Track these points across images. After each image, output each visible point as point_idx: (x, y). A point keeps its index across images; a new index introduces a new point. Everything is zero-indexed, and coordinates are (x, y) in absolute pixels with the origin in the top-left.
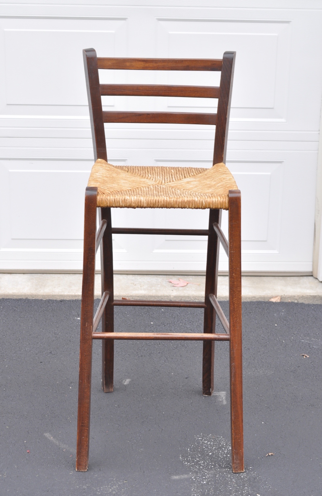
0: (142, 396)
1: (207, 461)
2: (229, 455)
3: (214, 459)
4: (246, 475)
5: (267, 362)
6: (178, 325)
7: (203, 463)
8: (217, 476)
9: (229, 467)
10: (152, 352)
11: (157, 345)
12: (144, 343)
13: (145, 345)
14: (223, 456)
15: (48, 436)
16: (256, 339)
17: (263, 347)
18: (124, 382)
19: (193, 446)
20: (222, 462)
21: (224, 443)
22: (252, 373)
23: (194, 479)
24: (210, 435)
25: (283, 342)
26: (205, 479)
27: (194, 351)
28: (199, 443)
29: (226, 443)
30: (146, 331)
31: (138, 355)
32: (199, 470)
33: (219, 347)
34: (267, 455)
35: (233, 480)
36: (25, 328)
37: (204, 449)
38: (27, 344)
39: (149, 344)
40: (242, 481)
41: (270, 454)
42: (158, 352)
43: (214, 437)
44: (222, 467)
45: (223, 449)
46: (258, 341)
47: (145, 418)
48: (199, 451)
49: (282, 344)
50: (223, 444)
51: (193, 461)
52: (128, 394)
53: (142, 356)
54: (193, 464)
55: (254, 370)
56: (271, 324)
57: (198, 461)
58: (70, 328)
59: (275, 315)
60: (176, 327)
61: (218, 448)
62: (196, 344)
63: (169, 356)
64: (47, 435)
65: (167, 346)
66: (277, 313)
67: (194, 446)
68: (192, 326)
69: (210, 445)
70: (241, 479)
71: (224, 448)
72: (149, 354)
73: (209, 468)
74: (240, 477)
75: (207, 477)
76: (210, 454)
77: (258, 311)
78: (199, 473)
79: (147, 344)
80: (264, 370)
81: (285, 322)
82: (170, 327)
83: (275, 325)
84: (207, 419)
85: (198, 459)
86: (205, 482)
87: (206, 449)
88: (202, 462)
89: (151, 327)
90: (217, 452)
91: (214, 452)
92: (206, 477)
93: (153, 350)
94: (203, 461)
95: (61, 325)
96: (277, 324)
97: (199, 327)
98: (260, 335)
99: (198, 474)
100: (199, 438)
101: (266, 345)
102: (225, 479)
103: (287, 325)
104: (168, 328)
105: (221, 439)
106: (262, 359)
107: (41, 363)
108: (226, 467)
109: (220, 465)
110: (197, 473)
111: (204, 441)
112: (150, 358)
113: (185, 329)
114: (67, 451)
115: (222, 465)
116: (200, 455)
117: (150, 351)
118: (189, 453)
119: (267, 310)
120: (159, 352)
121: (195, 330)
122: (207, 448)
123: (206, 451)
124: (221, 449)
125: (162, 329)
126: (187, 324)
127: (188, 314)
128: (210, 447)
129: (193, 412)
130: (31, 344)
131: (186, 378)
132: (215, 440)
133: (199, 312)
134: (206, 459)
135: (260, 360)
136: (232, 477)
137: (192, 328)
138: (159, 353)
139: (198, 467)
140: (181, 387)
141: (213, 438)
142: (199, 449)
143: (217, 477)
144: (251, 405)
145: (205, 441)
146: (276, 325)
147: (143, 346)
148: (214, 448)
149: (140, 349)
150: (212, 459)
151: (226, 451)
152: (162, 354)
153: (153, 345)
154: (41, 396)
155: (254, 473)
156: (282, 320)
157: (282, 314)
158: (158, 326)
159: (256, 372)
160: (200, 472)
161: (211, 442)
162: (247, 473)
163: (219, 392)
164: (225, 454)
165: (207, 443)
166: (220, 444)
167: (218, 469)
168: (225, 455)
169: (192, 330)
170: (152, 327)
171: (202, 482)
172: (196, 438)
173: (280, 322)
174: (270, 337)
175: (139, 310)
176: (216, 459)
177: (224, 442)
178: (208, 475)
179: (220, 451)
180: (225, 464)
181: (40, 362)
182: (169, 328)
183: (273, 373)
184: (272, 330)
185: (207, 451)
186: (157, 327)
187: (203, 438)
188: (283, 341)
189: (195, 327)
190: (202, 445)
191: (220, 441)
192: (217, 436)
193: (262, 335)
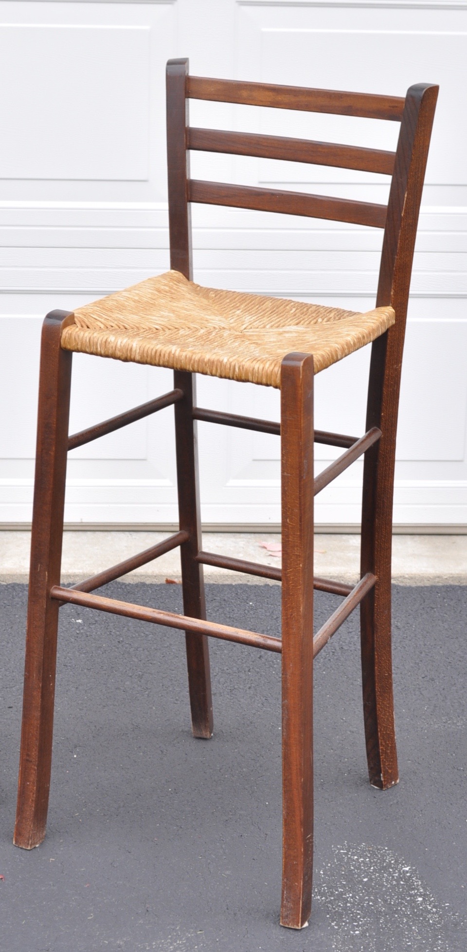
0: (221, 771)
1: (360, 893)
2: (403, 881)
3: (373, 889)
4: (438, 918)
7: (352, 897)
8: (381, 921)
10: (236, 687)
11: (243, 672)
12: (217, 668)
14: (391, 885)
16: (447, 660)
17: (461, 675)
20: (390, 895)
21: (392, 860)
22: (442, 725)
23: (336, 927)
24: (364, 845)
26: (357, 926)
27: (322, 685)
28: (341, 860)
29: (395, 859)
30: (220, 644)
32: (344, 910)
35: (413, 928)
37: (353, 870)
39: (228, 671)
40: (431, 929)
43: (371, 849)
44: (390, 903)
45: (391, 870)
46: (450, 664)
47: (231, 813)
48: (342, 874)
50: (390, 861)
51: (332, 894)
52: (192, 767)
54: (332, 898)
55: (444, 721)
57: (342, 894)
58: (63, 639)
61: (380, 870)
62: (324, 671)
63: (270, 694)
67: (331, 865)
69: (364, 863)
70: (430, 925)
71: (392, 868)
73: (363, 906)
74: (426, 923)
75: (360, 923)
76: (365, 880)
77: (449, 605)
78: (345, 916)
84: (355, 814)
85: (342, 890)
86: (357, 932)
87: (356, 871)
88: (349, 894)
90: (379, 876)
91: (373, 877)
92: (358, 924)
93: (237, 683)
94: (351, 893)
98: (455, 653)
99: (343, 918)
100: (342, 851)
102: (398, 927)
105: (385, 852)
106: (460, 698)
107: (11, 709)
108: (398, 904)
109: (385, 901)
110: (340, 915)
111: (352, 855)
112: (232, 697)
115: (389, 900)
116: (344, 883)
117: (231, 686)
118: (323, 878)
120: (250, 685)
122: (359, 868)
123: (357, 874)
124: (387, 871)
128: (364, 867)
129: (327, 801)
132: (373, 854)
134: (358, 889)
135: (455, 701)
136: (410, 922)
138: (250, 688)
139: (342, 904)
141: (369, 851)
142: (343, 871)
143: (381, 923)
144: (443, 787)
145: (354, 856)
148: (372, 868)
150: (369, 889)
151: (397, 875)
152: (256, 690)
155: (454, 915)
159: (449, 724)
160: (347, 914)
161: (365, 857)
162: (441, 914)
164: (395, 880)
165: (357, 859)
166: (384, 861)
167: (382, 909)
171: (351, 932)
172: (335, 851)
176: (376, 889)
177: (391, 857)
178: (363, 918)
179: (385, 875)
180: (396, 899)
181: (7, 706)
185: (359, 876)
187: (350, 851)
190: (348, 863)
191: (383, 856)
192: (377, 847)
193: (459, 652)
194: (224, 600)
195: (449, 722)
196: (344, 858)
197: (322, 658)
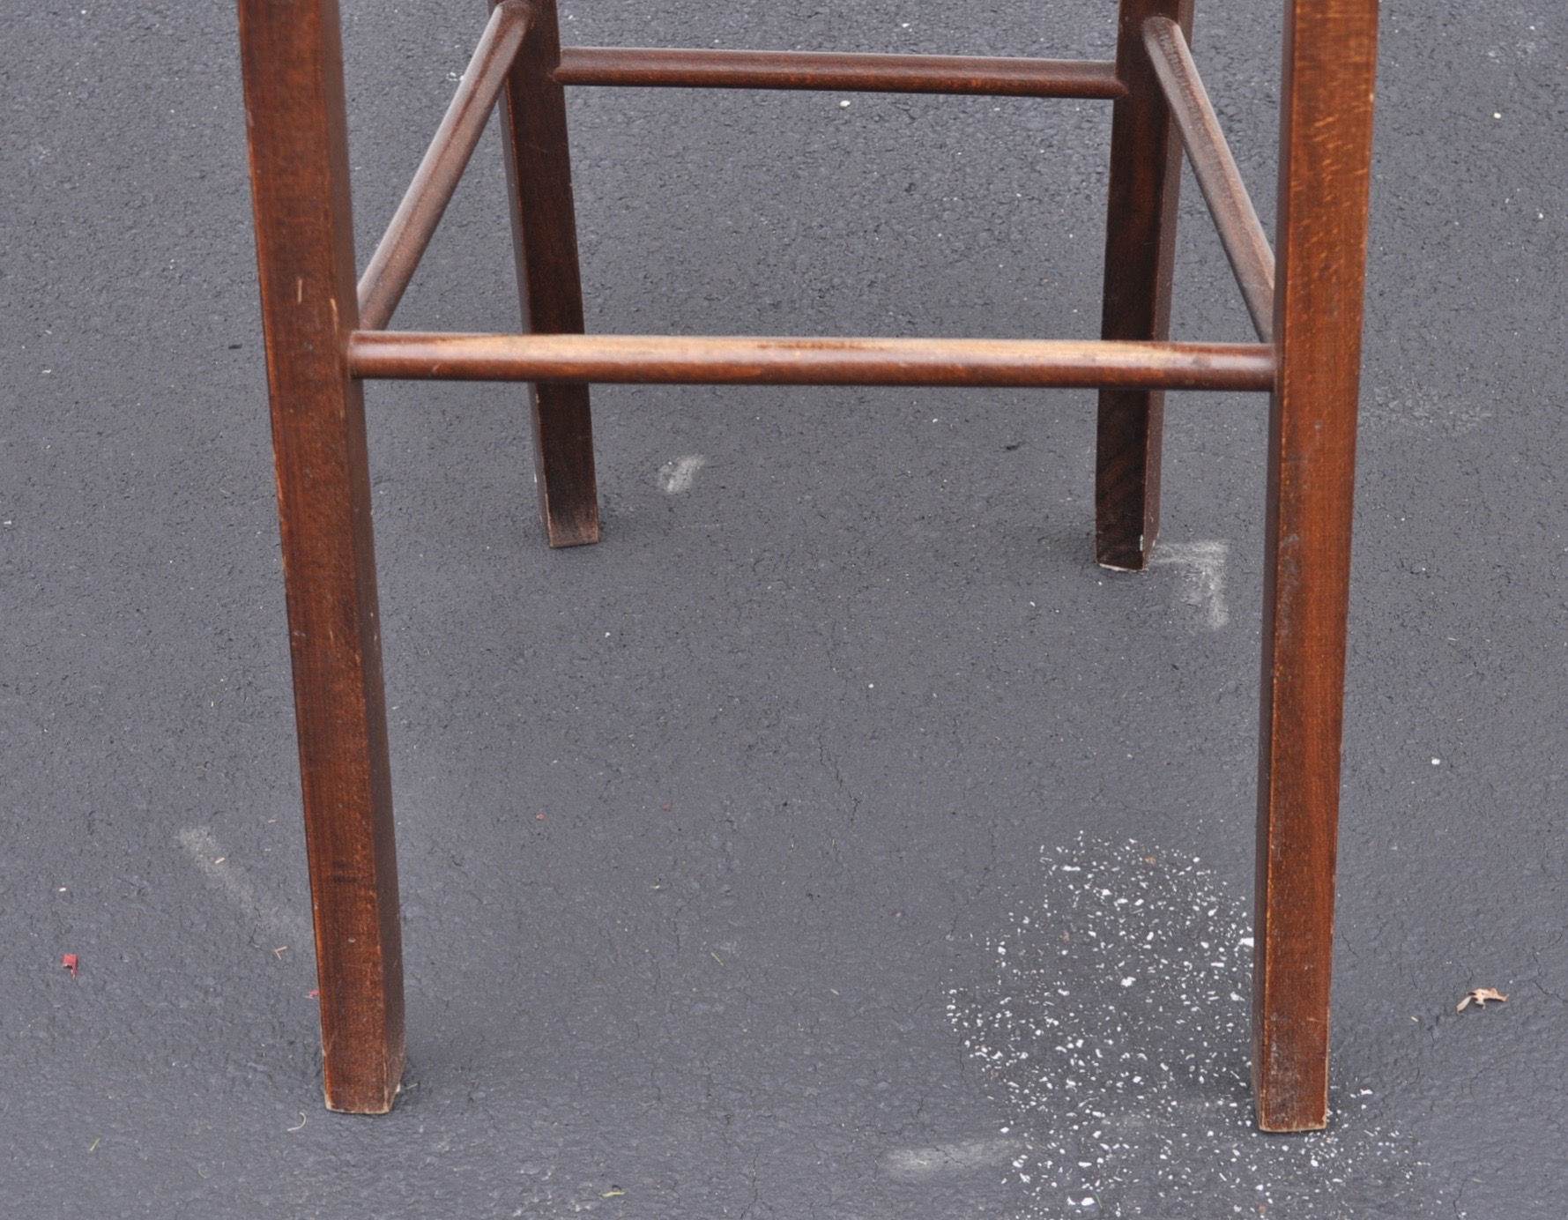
0: (759, 568)
1: (1108, 1037)
2: (1238, 993)
3: (1148, 1019)
4: (1338, 1146)
5: (1455, 345)
6: (979, 116)
7: (1082, 1053)
8: (1163, 1157)
9: (1234, 1082)
10: (836, 281)
11: (861, 234)
12: (794, 222)
13: (799, 239)
14: (1203, 1003)
15: (198, 848)
16: (1394, 200)
17: (1428, 248)
18: (667, 477)
19: (1026, 921)
20: (1196, 1048)
21: (1211, 906)
22: (1372, 415)
23: (1025, 1179)
24: (1132, 846)
25: (1536, 220)
26: (1090, 1175)
27: (1061, 275)
28: (1060, 902)
29: (1220, 903)
30: (811, 149)
31: (757, 297)
32: (1058, 1106)
33: (1191, 246)
34: (1466, 1001)
35: (1260, 1187)
36: (182, 133)
37: (1095, 942)
38: (180, 231)
39: (820, 232)
40: (1313, 1198)
41: (1481, 995)
42: (865, 282)
43: (1151, 860)
44: (1196, 1080)
45: (1205, 945)
46: (1401, 213)
47: (766, 723)
48: (1062, 958)
49: (1529, 232)
50: (1205, 910)
51: (1026, 1041)
52: (680, 556)
53: (776, 306)
54: (1024, 1056)
55: (1380, 400)
56: (1473, 112)
57: (1054, 1037)
58: (415, 132)
59: (1491, 54)
60: (970, 130)
61: (1174, 942)
62: (1071, 230)
63: (923, 304)
64: (195, 839)
65: (915, 239)
66: (1502, 44)
67: (1032, 923)
68: (1055, 120)
69: (1128, 915)
70: (1311, 1179)
71: (1209, 939)
72: (816, 294)
73: (1113, 1087)
74: (1299, 1167)
75: (1100, 1160)
76: (1127, 982)
77: (1403, 31)
78: (1057, 1131)
79: (810, 227)
80: (1436, 399)
81: (1545, 97)
82: (938, 128)
83: (1492, 116)
84: (1117, 729)
85: (1056, 1023)
86: (1088, 1202)
87: (1103, 944)
88: (1074, 1041)
89: (838, 130)
90: (1168, 967)
91: (1151, 970)
92: (1095, 1164)
93: (841, 270)
94: (1082, 1037)
95: (372, 120)
96: (1503, 112)
97: (1090, 129)
98: (1414, 177)
99: (1049, 1139)
100: (1067, 868)
101: (1447, 238)
102: (1212, 1180)
103: (1554, 114)
104: (929, 131)
105: (1192, 875)
106: (1424, 325)
107: (235, 353)
108: (1218, 1081)
109: (1180, 1069)
110: (1040, 1124)
111: (1094, 884)
112: (821, 316)
113: (1018, 139)
114: (294, 957)
115: (1192, 1068)
116: (1065, 993)
117: (825, 277)
118: (1003, 973)
119: (1451, 28)
120: (871, 276)
121: (1070, 144)
122: (1108, 935)
123: (1105, 960)
124: (1195, 949)
125: (896, 139)
126: (1028, 109)
127: (1036, 46)
128: (1128, 933)
129: (1039, 678)
130: (196, 232)
131: (1009, 448)
132: (1158, 880)
133: (1096, 35)
134: (1102, 1019)
135: (1413, 334)
136: (1251, 1163)
137: (1052, 132)
138: (872, 283)
139: (1050, 1081)
140: (977, 506)
141: (1147, 867)
142: (1064, 945)
143: (1164, 1164)
144: (1368, 636)
145: (1102, 886)
146: (1497, 116)
147: (786, 240)
148: (1151, 936)
149: (772, 261)
150: (1135, 1019)
151: (1221, 965)
152: (887, 290)
153: (840, 237)
154: (199, 572)
155: (1384, 1136)
156: (1531, 86)
157: (1525, 52)
158: (877, 118)
159: (1393, 410)
160: (1064, 1125)
161: (1133, 892)
162: (1346, 1131)
163: (1187, 540)
164: (1216, 986)
165: (1110, 899)
166: (1189, 911)
167: (1169, 1102)
168: (1213, 997)
169: (1050, 146)
170: (843, 128)
171: (1071, 1202)
172: (1048, 866)
173: (1516, 97)
174: (1467, 186)
175: (782, 28)
176: (1157, 1021)
177: (1208, 894)
178: (1110, 1142)
179: (1186, 963)
180: (1215, 1061)
181: (227, 344)
182: (935, 131)
183: (1486, 421)
184: (1476, 144)
185: (1111, 962)
186: (872, 126)
187: (1089, 869)
188: (1536, 214)
189: (1068, 128)
190: (1081, 914)
191: (1185, 888)
192: (1170, 854)
193: (1425, 178)
194: (840, 16)
195: (1391, 405)
196: (1072, 893)
197: (1069, 190)
